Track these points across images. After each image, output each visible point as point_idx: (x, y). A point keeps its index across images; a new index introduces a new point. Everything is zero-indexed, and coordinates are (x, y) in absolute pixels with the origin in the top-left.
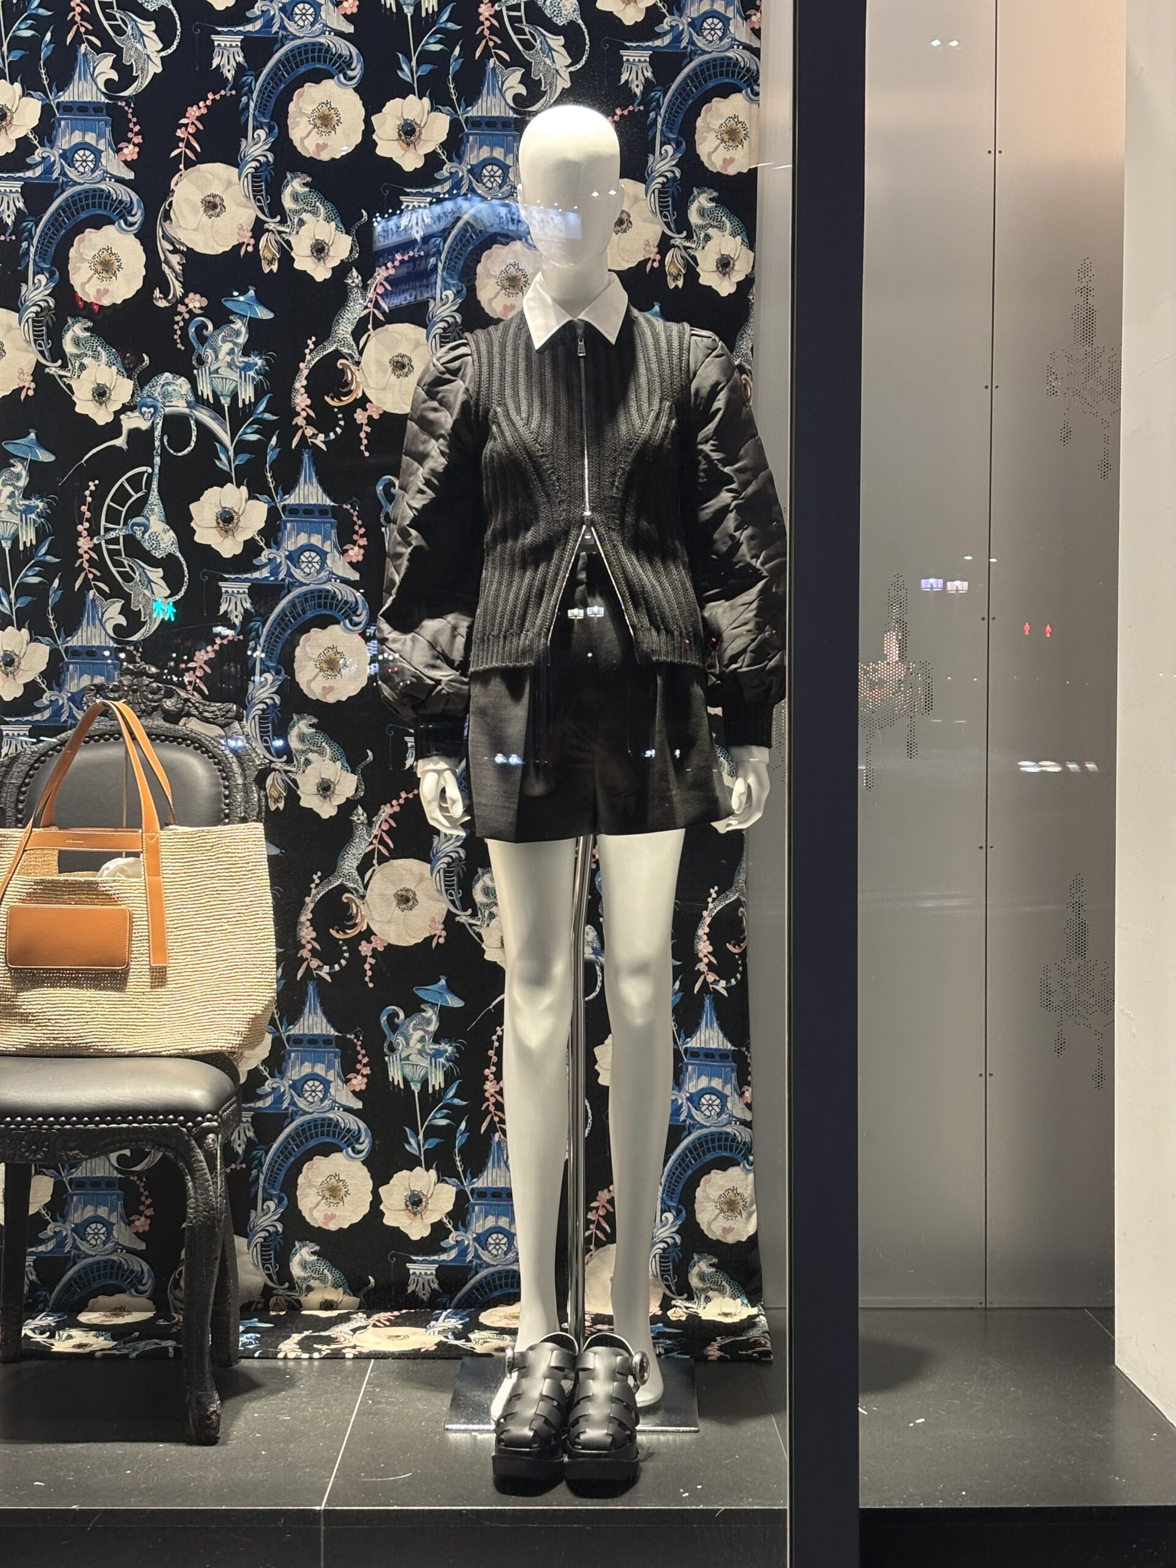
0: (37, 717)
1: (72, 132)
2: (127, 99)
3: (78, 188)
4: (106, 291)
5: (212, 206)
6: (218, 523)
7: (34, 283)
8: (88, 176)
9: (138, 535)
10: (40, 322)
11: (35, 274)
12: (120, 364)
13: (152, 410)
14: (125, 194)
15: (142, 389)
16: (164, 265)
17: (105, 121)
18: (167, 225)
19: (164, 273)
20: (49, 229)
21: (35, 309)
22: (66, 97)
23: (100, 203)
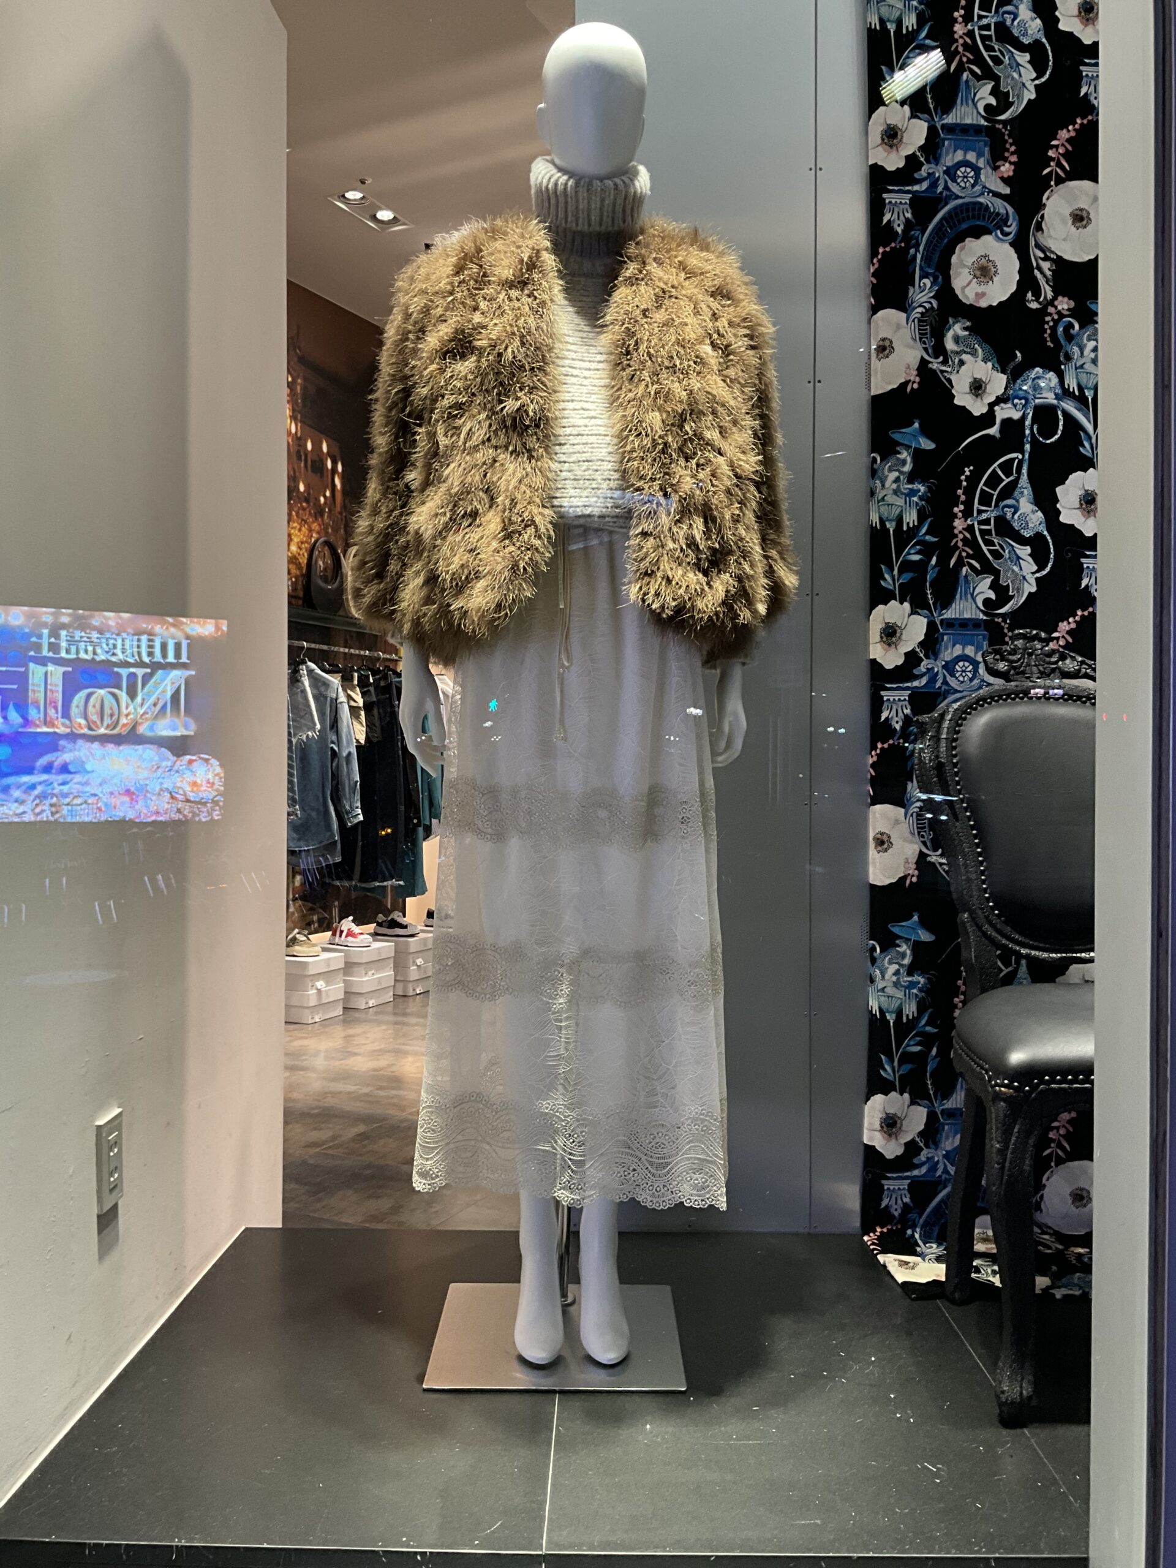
0: (916, 684)
1: (955, 151)
2: (1005, 123)
3: (959, 201)
4: (983, 294)
5: (1080, 218)
6: (1081, 505)
7: (920, 287)
8: (969, 191)
9: (1009, 516)
10: (925, 321)
11: (921, 278)
12: (995, 359)
13: (1023, 401)
14: (1001, 207)
15: (1014, 382)
16: (1036, 272)
17: (984, 141)
18: (1039, 234)
19: (1036, 278)
20: (934, 238)
21: (920, 310)
22: (949, 119)
23: (979, 216)
